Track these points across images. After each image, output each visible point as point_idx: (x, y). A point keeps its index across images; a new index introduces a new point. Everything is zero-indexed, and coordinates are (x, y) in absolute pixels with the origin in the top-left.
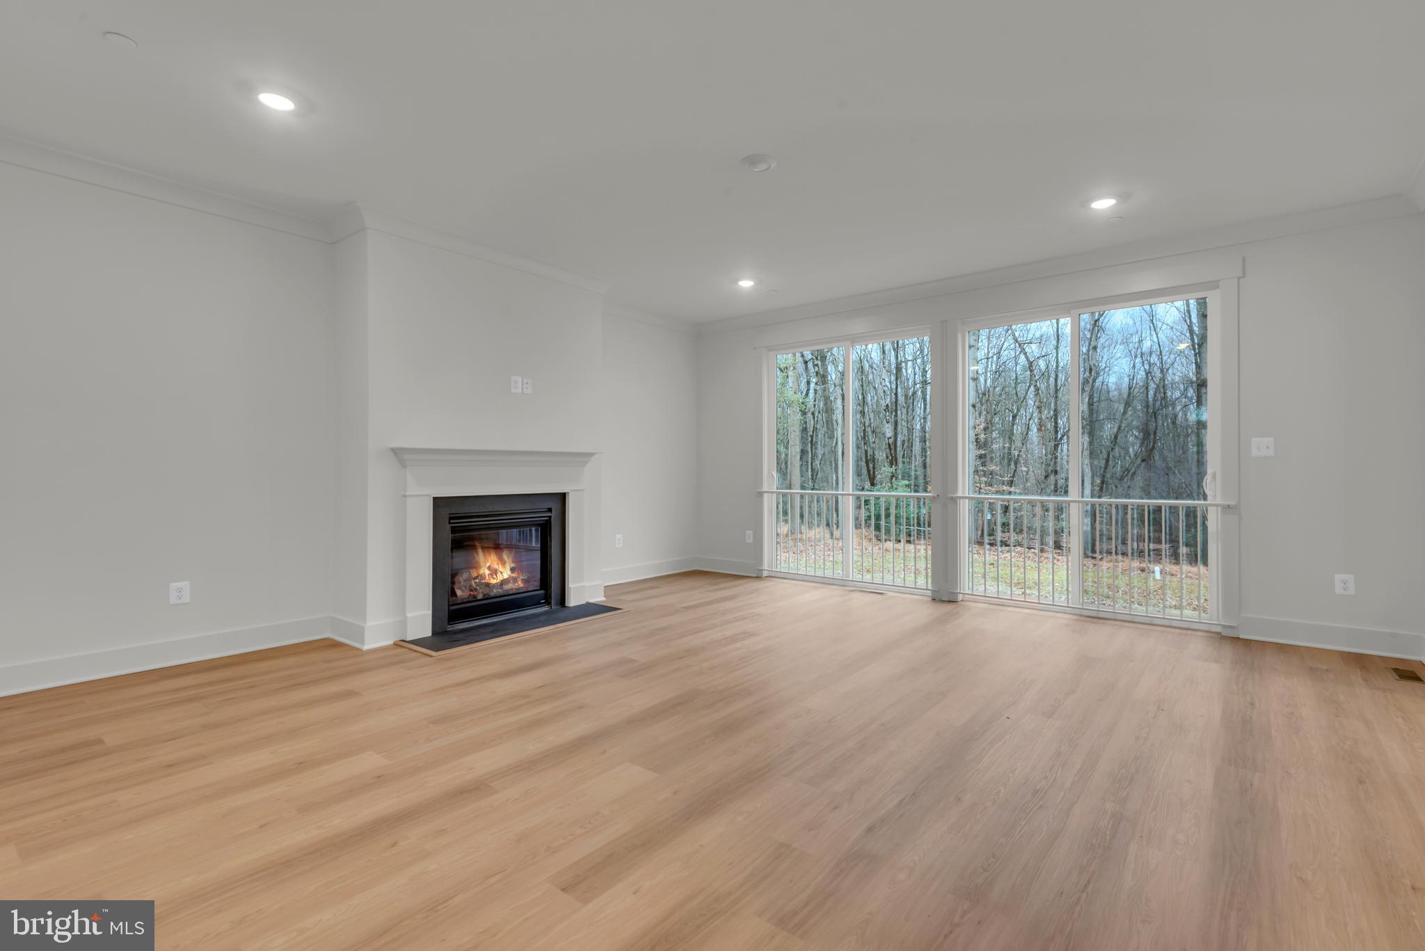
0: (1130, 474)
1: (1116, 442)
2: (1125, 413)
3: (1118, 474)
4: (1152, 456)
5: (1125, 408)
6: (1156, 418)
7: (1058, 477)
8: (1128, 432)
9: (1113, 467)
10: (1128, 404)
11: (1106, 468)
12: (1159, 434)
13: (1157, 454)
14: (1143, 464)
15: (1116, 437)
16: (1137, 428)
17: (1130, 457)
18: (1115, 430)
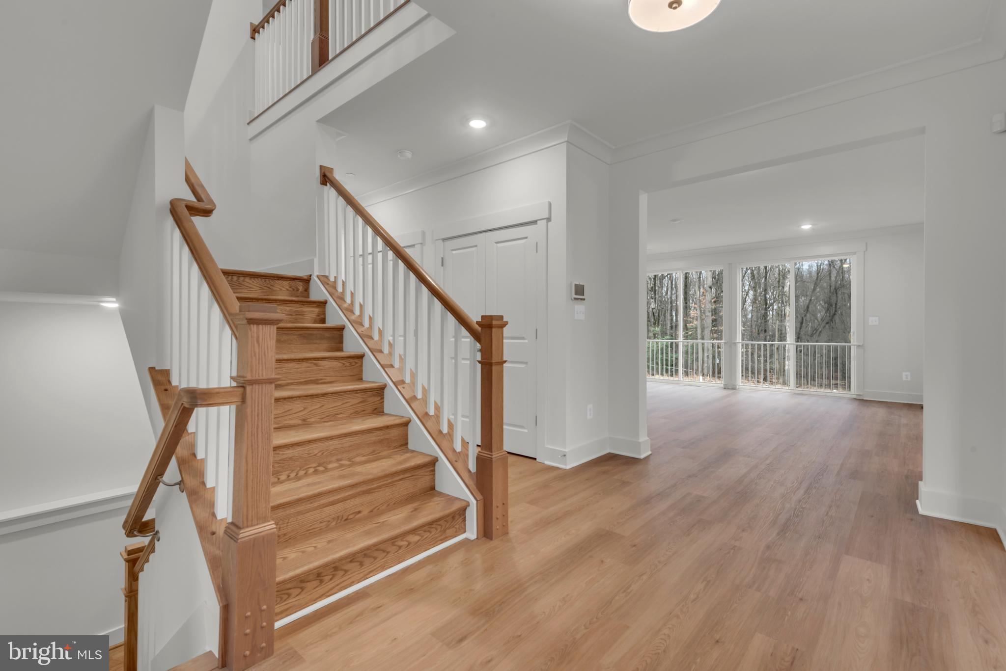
0: (818, 332)
1: (808, 311)
2: (814, 289)
3: (809, 332)
4: (833, 319)
5: (814, 287)
6: (836, 294)
7: (767, 334)
8: (816, 304)
9: (806, 327)
10: (816, 285)
11: (800, 328)
12: (839, 305)
13: (837, 318)
14: (827, 326)
15: (808, 307)
16: (823, 300)
17: (818, 320)
18: (808, 302)
